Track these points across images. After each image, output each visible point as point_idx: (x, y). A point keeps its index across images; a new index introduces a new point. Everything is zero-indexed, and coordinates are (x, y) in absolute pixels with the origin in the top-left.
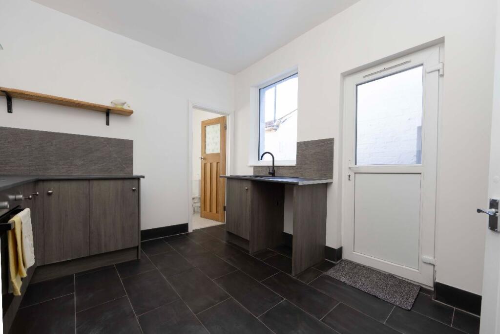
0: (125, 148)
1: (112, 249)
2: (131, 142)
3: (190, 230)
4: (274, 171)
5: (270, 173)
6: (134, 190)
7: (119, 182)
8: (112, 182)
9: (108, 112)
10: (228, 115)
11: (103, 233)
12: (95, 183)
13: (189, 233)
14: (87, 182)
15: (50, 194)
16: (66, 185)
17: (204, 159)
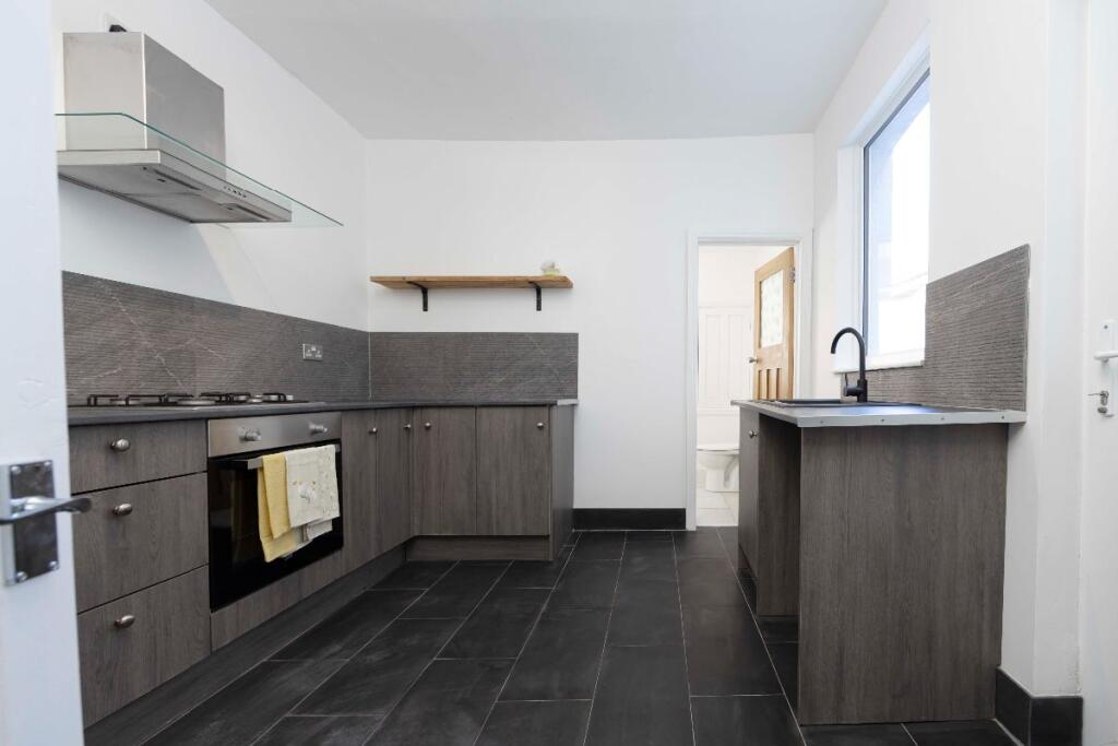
0: (563, 348)
1: (507, 532)
2: (575, 336)
3: (690, 526)
4: (863, 383)
5: (849, 393)
6: (540, 428)
7: (519, 412)
8: (507, 410)
9: (537, 287)
10: (798, 242)
11: (494, 501)
12: (484, 411)
13: (687, 532)
14: (474, 410)
15: (428, 428)
16: (446, 413)
17: (757, 361)
